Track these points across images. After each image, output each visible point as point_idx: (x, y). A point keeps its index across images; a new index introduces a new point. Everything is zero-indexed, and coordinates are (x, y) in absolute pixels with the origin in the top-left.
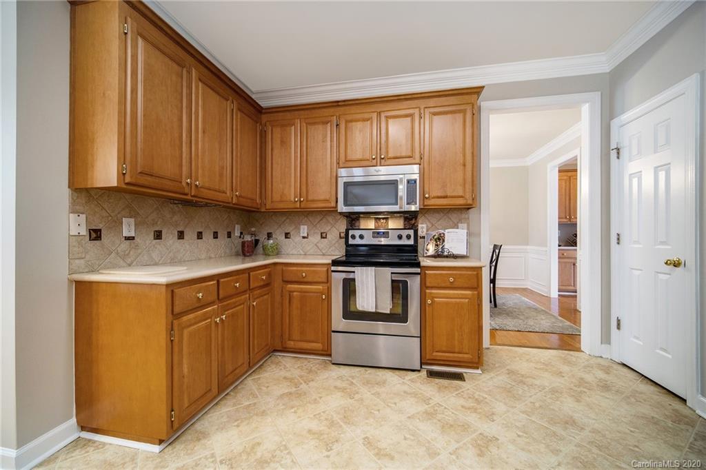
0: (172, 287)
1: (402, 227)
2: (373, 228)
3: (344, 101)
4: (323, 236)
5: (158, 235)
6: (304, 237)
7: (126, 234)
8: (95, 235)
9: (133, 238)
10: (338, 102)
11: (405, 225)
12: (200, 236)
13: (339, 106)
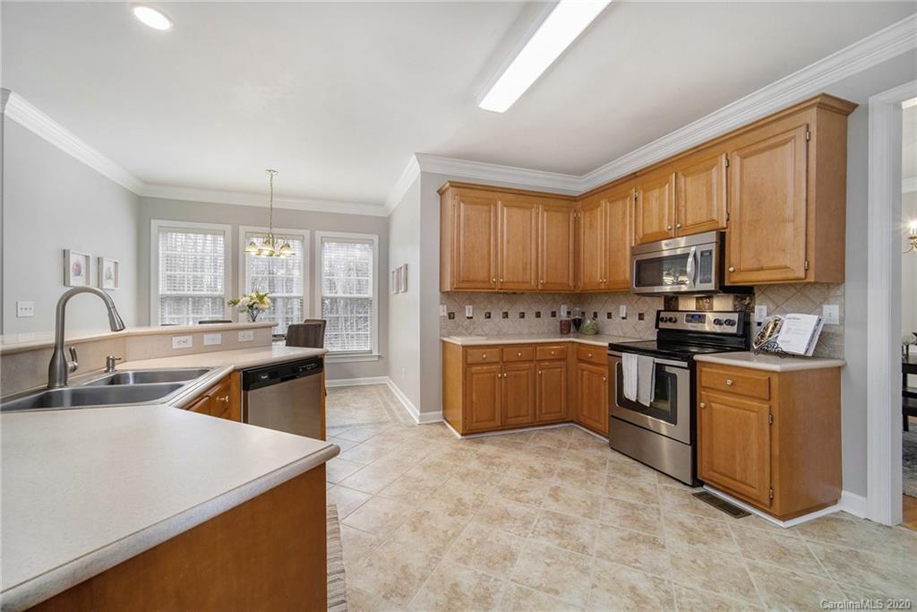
0: (465, 347)
1: (731, 310)
2: (694, 309)
3: (640, 171)
4: (641, 317)
5: (488, 316)
6: (623, 318)
7: (467, 315)
8: (451, 316)
9: (471, 318)
10: (635, 173)
11: (735, 306)
12: (522, 315)
13: (637, 177)
